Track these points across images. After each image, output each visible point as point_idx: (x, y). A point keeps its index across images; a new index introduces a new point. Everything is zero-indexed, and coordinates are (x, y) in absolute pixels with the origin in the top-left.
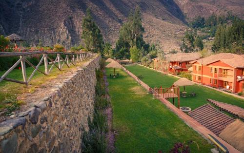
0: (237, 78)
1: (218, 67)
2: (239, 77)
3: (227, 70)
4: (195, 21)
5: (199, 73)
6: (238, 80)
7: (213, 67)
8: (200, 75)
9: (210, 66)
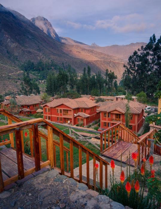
0: (74, 115)
1: (62, 109)
2: (75, 115)
3: (68, 110)
4: (26, 64)
5: (49, 114)
6: (75, 116)
7: (59, 109)
8: (50, 116)
9: (57, 108)
